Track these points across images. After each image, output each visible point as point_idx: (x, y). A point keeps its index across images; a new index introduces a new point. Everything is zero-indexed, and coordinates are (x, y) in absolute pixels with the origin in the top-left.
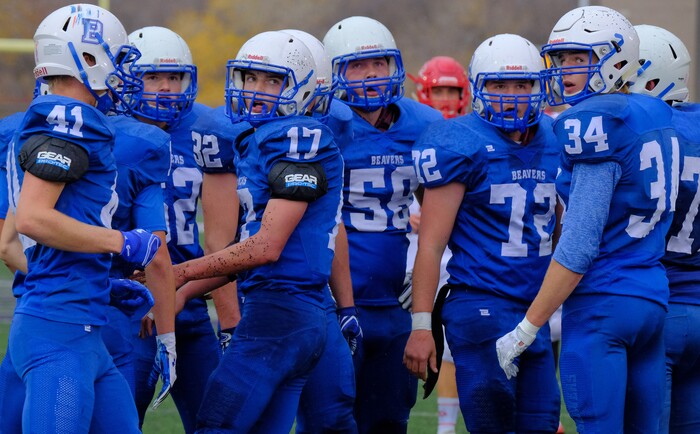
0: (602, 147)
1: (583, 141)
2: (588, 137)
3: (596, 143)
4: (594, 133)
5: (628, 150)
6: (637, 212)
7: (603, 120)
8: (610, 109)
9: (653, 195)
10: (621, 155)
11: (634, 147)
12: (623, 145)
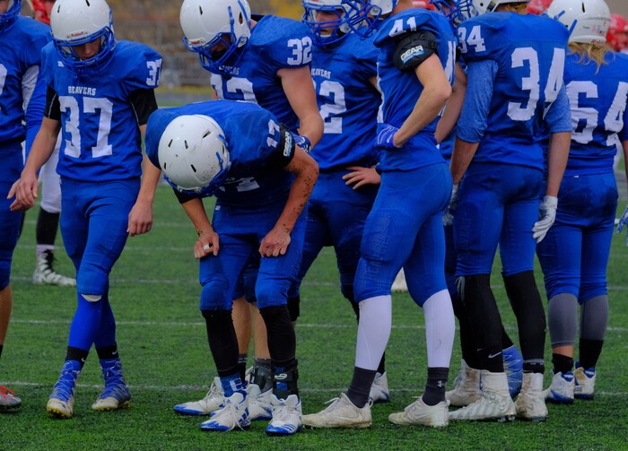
0: (480, 48)
1: (467, 44)
2: (470, 41)
3: (476, 46)
4: (474, 38)
5: (501, 52)
6: (515, 100)
7: (481, 29)
8: (487, 21)
9: (525, 87)
10: (497, 56)
11: (507, 50)
12: (497, 48)
